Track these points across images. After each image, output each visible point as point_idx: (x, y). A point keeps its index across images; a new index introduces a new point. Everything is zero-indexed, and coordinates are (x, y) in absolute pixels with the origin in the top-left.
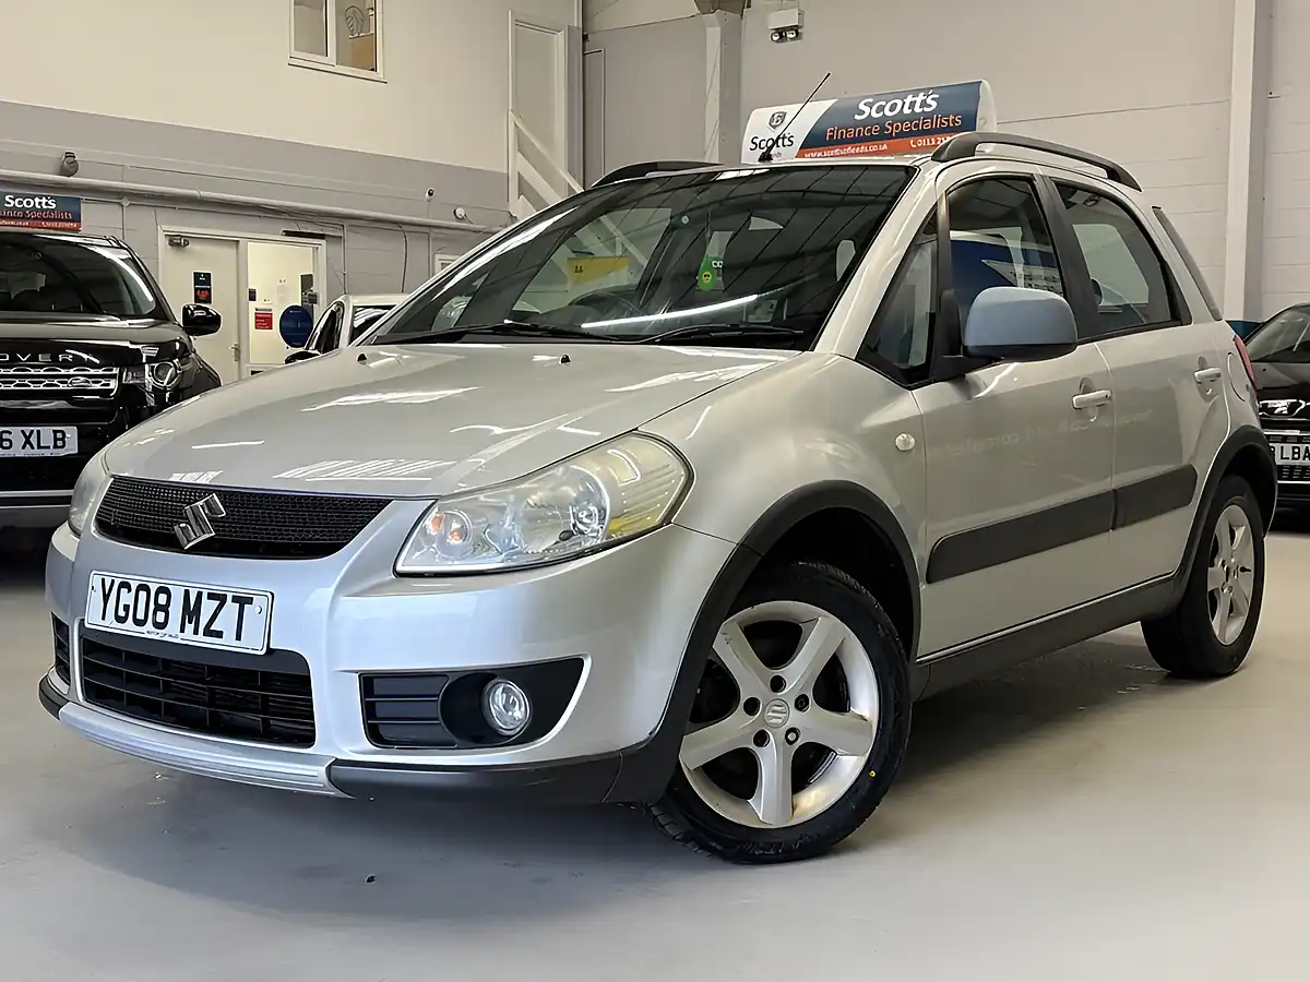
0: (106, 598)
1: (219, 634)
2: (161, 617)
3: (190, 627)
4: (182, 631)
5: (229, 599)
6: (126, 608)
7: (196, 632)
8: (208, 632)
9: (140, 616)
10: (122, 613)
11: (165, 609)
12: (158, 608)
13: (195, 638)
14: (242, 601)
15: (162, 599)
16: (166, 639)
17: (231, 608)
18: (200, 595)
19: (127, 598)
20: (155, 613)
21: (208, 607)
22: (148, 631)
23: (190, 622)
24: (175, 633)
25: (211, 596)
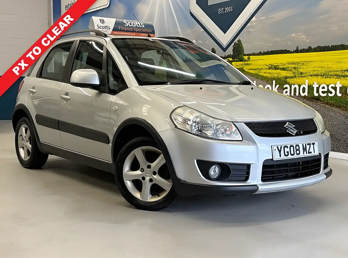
0: (280, 151)
1: (311, 153)
2: (298, 152)
3: (305, 153)
4: (304, 154)
5: (311, 144)
6: (288, 152)
7: (307, 154)
8: (309, 153)
9: (292, 153)
10: (286, 154)
11: (299, 150)
12: (297, 150)
13: (307, 155)
14: (313, 144)
15: (297, 148)
16: (301, 157)
17: (312, 146)
18: (306, 144)
19: (287, 150)
20: (296, 151)
21: (308, 147)
22: (295, 156)
23: (305, 151)
24: (302, 155)
25: (308, 144)
